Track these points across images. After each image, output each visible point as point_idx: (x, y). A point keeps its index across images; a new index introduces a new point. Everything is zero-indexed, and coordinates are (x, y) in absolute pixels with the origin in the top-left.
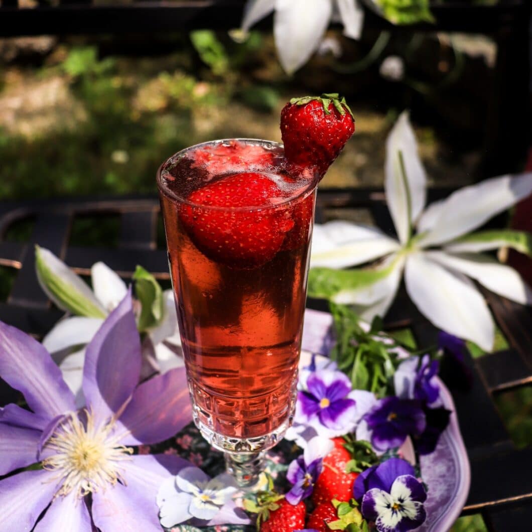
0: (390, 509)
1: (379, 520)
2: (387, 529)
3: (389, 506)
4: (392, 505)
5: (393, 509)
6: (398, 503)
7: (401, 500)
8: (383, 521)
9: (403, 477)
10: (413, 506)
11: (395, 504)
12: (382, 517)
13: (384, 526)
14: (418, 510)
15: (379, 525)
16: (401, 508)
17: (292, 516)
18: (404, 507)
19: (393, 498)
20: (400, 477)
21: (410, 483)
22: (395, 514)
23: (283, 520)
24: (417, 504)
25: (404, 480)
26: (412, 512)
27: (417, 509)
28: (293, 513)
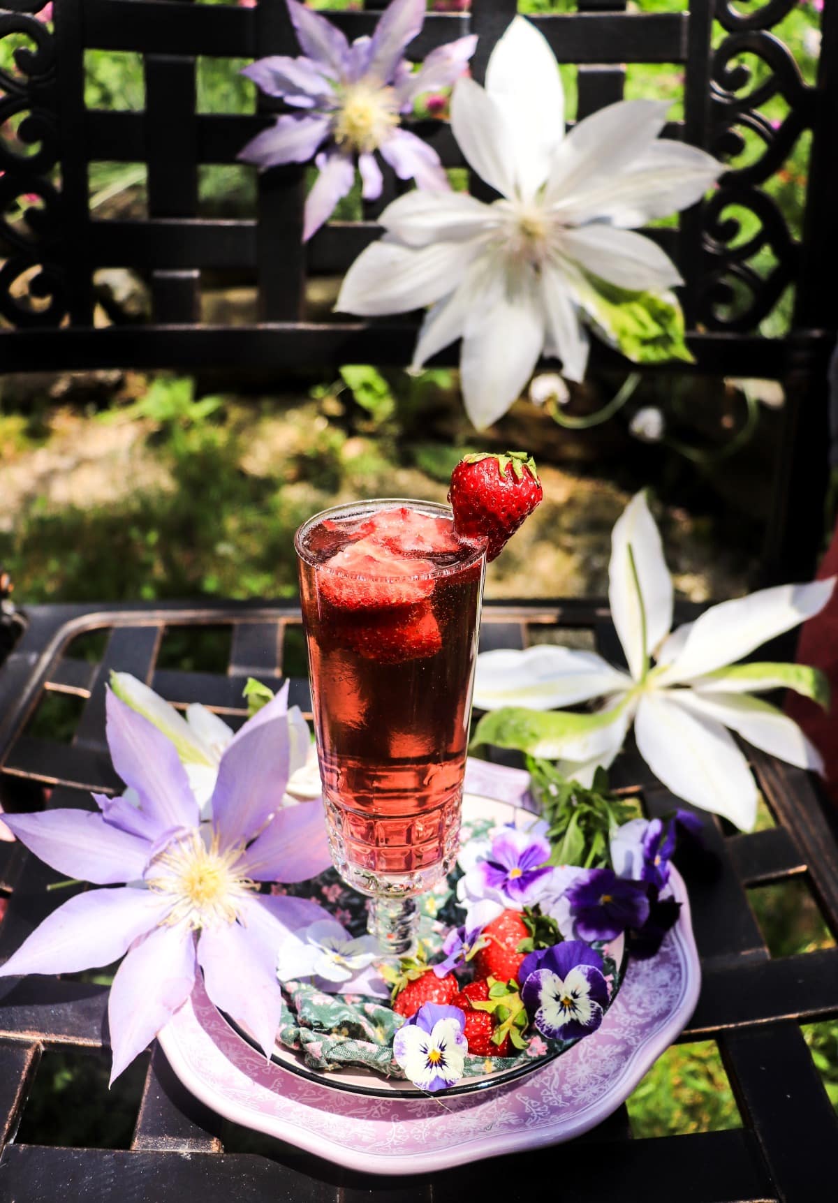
0: (559, 1003)
1: (541, 1012)
2: (547, 1027)
3: (557, 998)
4: (562, 999)
5: (562, 1004)
6: (571, 997)
7: (575, 996)
8: (545, 1015)
9: (585, 968)
10: (588, 1006)
11: (567, 998)
12: (546, 1010)
13: (544, 1023)
14: (593, 1014)
15: (539, 1019)
16: (573, 1007)
17: (434, 989)
18: (577, 1006)
19: (566, 989)
20: (582, 966)
21: (593, 978)
22: (562, 1012)
23: (423, 993)
24: (594, 1004)
25: (586, 971)
26: (584, 1014)
27: (592, 1012)
28: (436, 987)
